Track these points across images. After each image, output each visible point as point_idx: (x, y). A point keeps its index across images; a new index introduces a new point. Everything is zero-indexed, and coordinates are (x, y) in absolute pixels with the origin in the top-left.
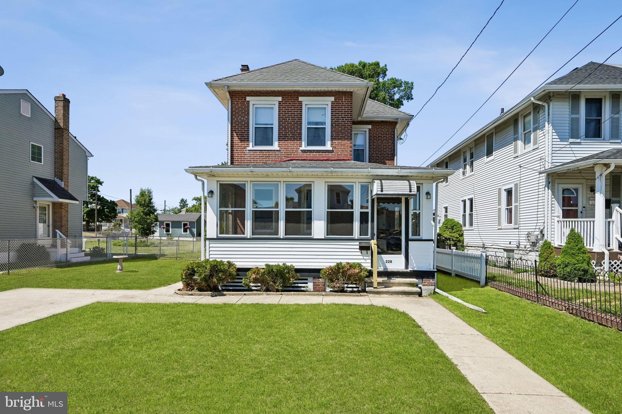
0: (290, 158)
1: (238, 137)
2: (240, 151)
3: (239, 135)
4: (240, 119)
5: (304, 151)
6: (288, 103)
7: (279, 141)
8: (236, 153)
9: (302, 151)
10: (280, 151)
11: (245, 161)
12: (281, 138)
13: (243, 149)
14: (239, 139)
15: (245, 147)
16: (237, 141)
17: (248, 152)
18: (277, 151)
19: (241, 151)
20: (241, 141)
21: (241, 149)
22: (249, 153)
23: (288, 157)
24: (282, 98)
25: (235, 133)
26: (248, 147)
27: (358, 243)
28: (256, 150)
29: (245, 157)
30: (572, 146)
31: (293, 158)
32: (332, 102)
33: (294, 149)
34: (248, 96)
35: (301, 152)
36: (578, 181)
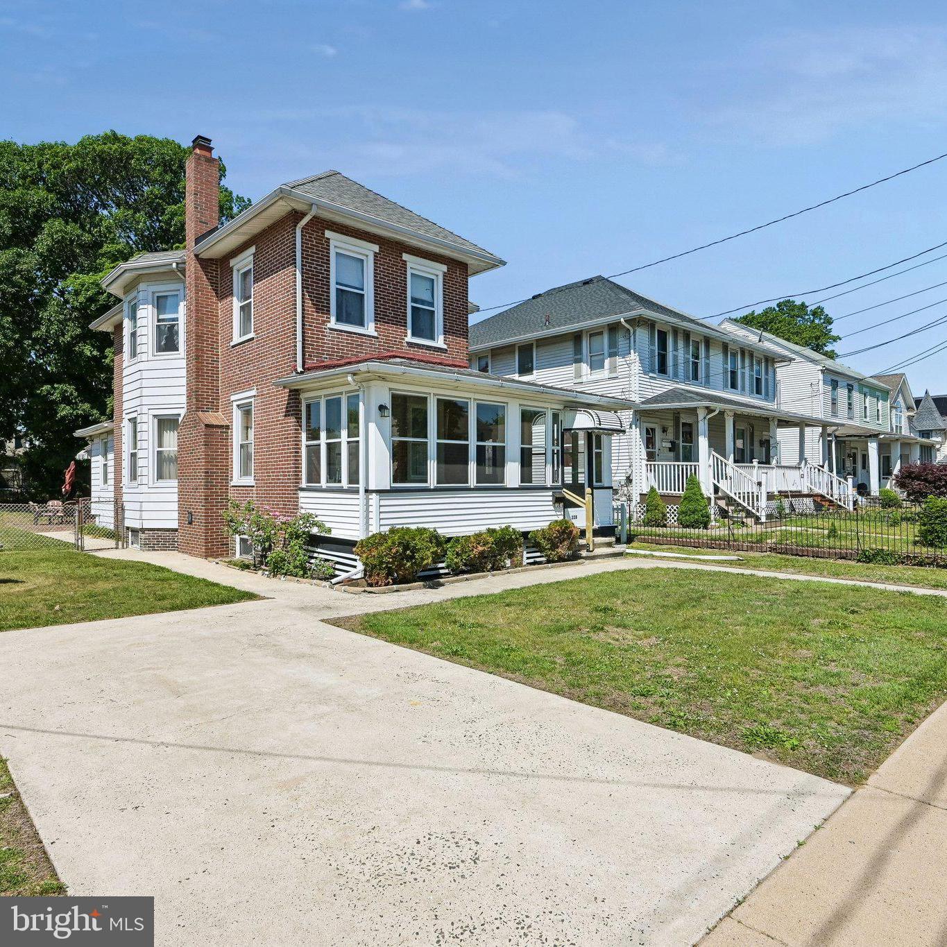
0: (392, 354)
1: (311, 300)
2: (315, 327)
3: (315, 297)
4: (315, 268)
5: (410, 345)
6: (388, 258)
7: (375, 320)
8: (310, 330)
9: (408, 343)
10: (377, 338)
11: (323, 347)
12: (378, 318)
13: (320, 324)
14: (313, 304)
15: (325, 321)
16: (311, 307)
17: (328, 331)
18: (373, 337)
19: (318, 327)
20: (317, 309)
21: (317, 323)
22: (331, 333)
23: (388, 351)
24: (380, 247)
25: (307, 292)
26: (329, 322)
27: (551, 494)
28: (341, 331)
29: (324, 339)
30: (651, 381)
31: (397, 354)
32: (445, 273)
33: (397, 338)
34: (328, 229)
35: (405, 344)
36: (653, 420)
